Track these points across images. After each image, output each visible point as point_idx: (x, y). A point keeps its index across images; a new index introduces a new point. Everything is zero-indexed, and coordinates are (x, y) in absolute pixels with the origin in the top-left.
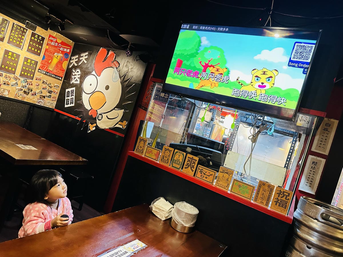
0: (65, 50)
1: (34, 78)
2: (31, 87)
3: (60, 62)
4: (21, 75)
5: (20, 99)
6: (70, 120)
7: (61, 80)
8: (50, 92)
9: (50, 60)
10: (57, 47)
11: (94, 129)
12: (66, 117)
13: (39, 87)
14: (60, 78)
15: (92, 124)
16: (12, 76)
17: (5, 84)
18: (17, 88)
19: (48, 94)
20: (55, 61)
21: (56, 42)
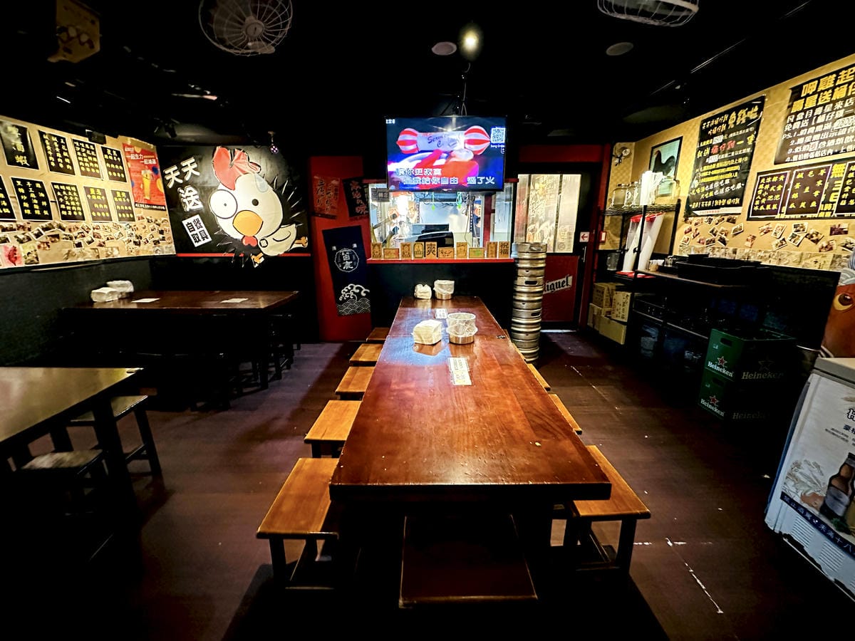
0: (150, 162)
1: (136, 219)
2: (138, 233)
3: (153, 184)
4: (120, 219)
5: (134, 254)
6: (216, 261)
7: (165, 210)
8: (161, 232)
9: (140, 185)
10: (139, 160)
11: (262, 259)
12: (207, 259)
13: (147, 229)
14: (163, 208)
15: (256, 255)
16: (110, 224)
17: (108, 239)
18: (124, 240)
19: (161, 236)
20: (147, 183)
21: (135, 153)
